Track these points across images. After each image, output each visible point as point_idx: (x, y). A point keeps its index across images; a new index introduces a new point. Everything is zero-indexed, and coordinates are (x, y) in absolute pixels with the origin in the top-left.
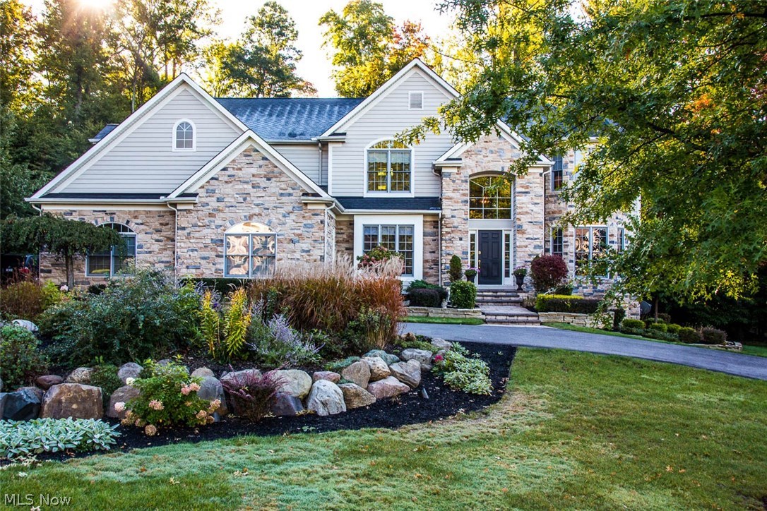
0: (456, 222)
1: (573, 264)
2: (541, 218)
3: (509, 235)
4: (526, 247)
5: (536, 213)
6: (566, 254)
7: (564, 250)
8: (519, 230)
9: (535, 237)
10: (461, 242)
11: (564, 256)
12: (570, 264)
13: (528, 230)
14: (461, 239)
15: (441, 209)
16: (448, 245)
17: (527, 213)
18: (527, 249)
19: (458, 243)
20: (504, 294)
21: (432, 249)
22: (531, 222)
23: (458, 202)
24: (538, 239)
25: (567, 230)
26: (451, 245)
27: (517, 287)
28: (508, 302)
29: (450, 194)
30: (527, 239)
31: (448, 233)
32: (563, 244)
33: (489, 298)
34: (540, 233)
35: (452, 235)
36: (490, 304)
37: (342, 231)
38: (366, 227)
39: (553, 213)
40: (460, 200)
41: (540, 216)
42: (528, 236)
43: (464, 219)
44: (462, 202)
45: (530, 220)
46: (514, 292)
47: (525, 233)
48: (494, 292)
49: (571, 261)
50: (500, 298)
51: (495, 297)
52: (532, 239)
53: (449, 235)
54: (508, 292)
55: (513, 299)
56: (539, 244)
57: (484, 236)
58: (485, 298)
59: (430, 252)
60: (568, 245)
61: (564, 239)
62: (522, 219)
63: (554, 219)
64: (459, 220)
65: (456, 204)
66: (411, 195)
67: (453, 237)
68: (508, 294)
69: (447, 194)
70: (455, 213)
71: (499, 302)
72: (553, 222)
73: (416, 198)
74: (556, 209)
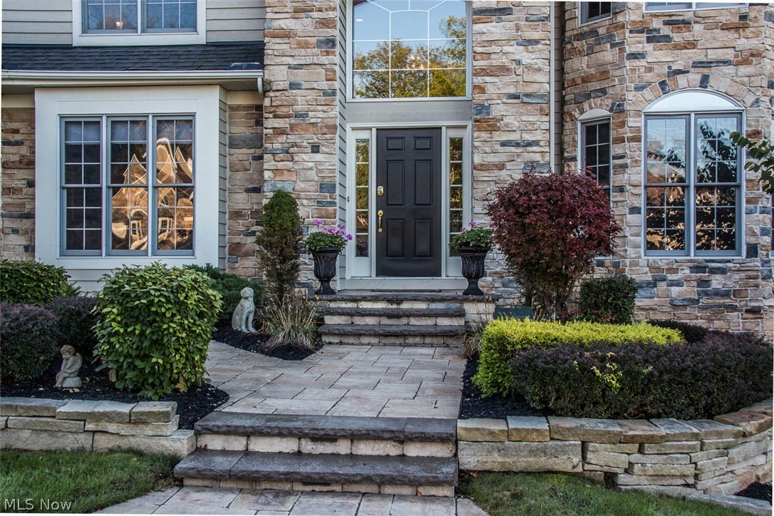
0: (301, 100)
1: (640, 219)
2: (545, 82)
3: (461, 140)
4: (501, 166)
5: (528, 67)
6: (621, 189)
7: (615, 179)
8: (484, 120)
9: (528, 137)
10: (318, 157)
11: (614, 196)
12: (631, 218)
13: (506, 120)
14: (315, 149)
15: (262, 67)
16: (280, 165)
17: (504, 70)
18: (504, 173)
19: (307, 159)
20: (422, 306)
21: (251, 181)
22: (516, 97)
23: (306, 46)
24: (536, 143)
25: (623, 124)
26: (290, 164)
27: (465, 285)
28: (423, 335)
29: (287, 23)
30: (504, 144)
31: (279, 132)
32: (613, 162)
33: (370, 321)
34: (541, 127)
35: (292, 138)
36: (365, 340)
37: (18, 137)
38: (69, 123)
39: (584, 80)
40: (314, 40)
41: (540, 77)
42: (505, 137)
43: (325, 94)
44: (320, 44)
45: (512, 90)
46: (454, 299)
47: (498, 129)
48: (390, 301)
49: (635, 210)
50: (404, 321)
51: (390, 315)
52: (517, 145)
53: (283, 138)
54: (433, 300)
55: (444, 322)
56: (538, 157)
57: (393, 144)
58: (358, 320)
59: (248, 191)
60: (624, 166)
61: (615, 149)
62: (490, 89)
63: (588, 96)
64: (311, 95)
65: (303, 51)
66: (199, 38)
67: (294, 145)
68: (433, 306)
69: (276, 24)
70: (300, 75)
71: (396, 335)
72: (586, 106)
73: (208, 45)
74: (593, 71)
